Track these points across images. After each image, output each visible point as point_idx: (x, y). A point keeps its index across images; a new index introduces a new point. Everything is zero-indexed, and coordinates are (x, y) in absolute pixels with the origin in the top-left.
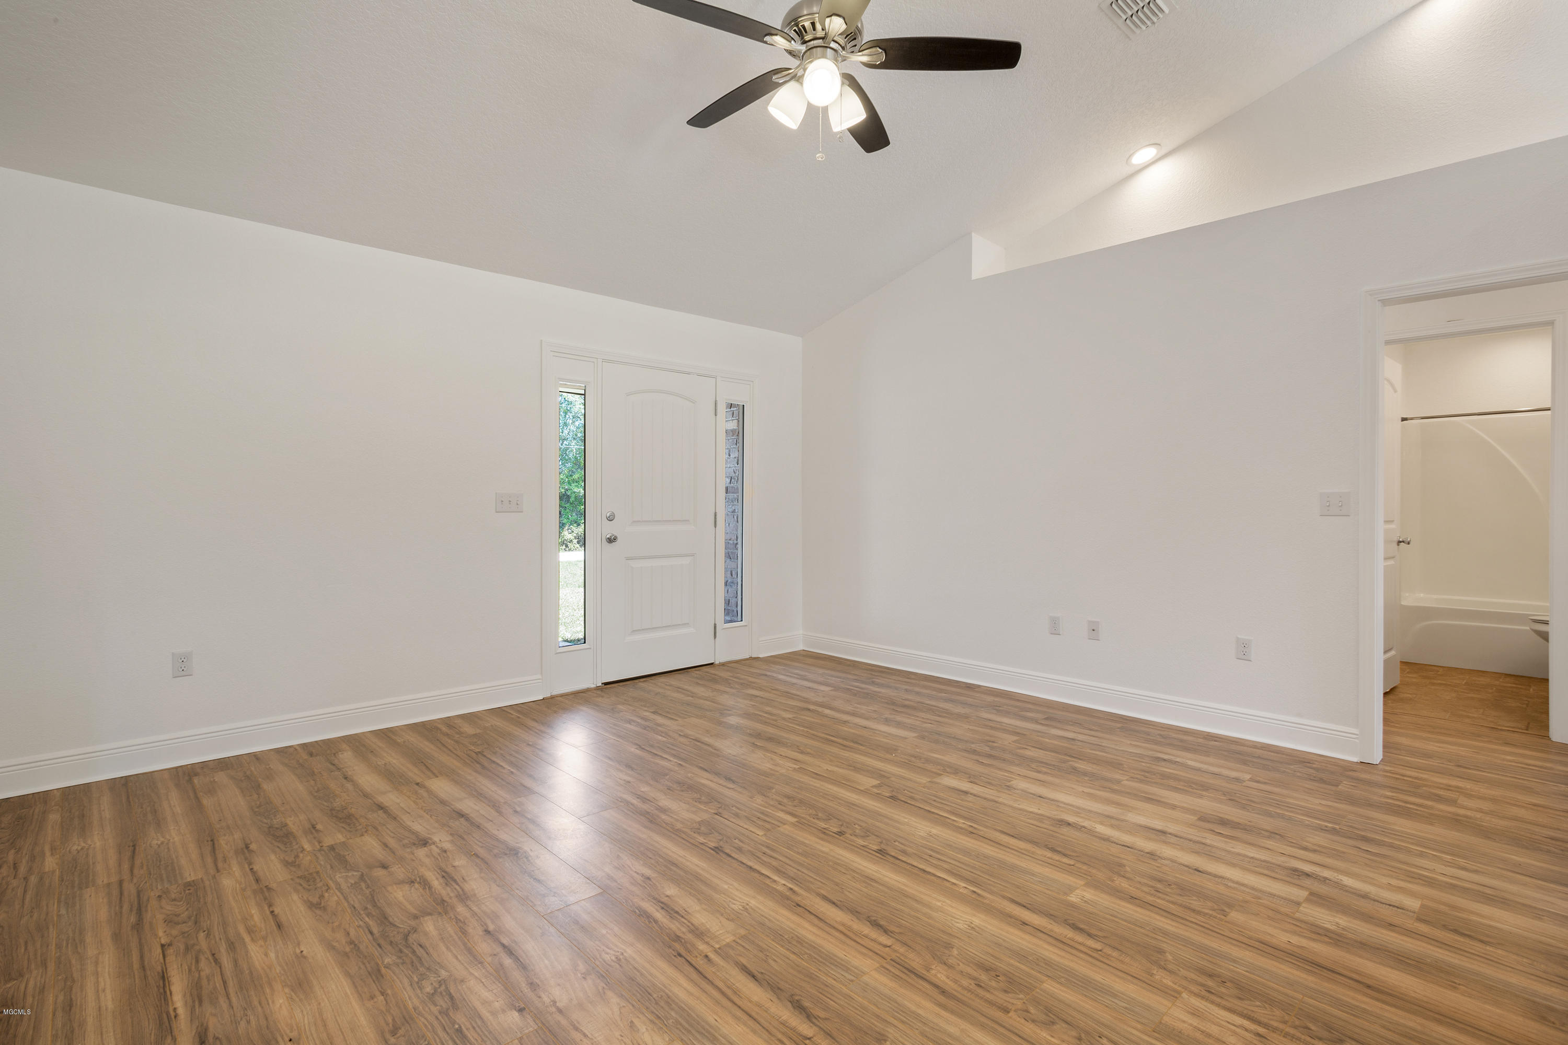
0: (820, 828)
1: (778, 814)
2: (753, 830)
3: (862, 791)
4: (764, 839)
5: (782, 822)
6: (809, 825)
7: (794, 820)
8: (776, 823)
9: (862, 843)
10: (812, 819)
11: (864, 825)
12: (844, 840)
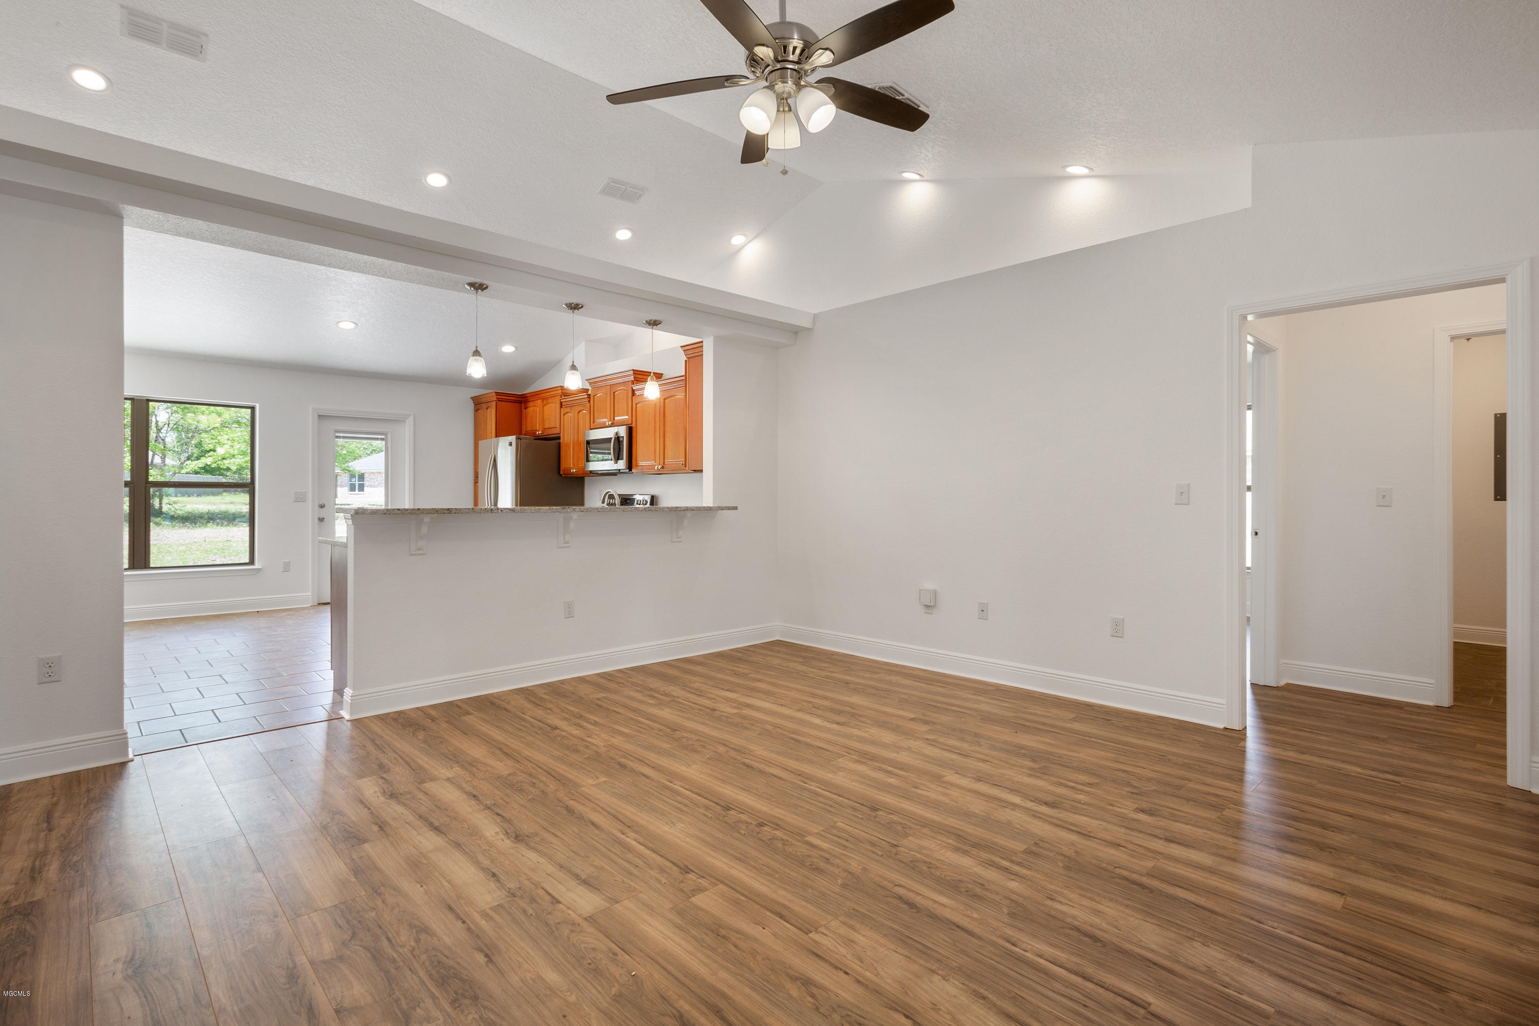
0: (782, 830)
1: (826, 845)
2: (848, 827)
3: (722, 882)
4: (835, 819)
5: (821, 835)
6: (792, 833)
7: (809, 839)
8: (827, 835)
9: (742, 816)
10: (790, 840)
11: (736, 834)
12: (759, 819)
